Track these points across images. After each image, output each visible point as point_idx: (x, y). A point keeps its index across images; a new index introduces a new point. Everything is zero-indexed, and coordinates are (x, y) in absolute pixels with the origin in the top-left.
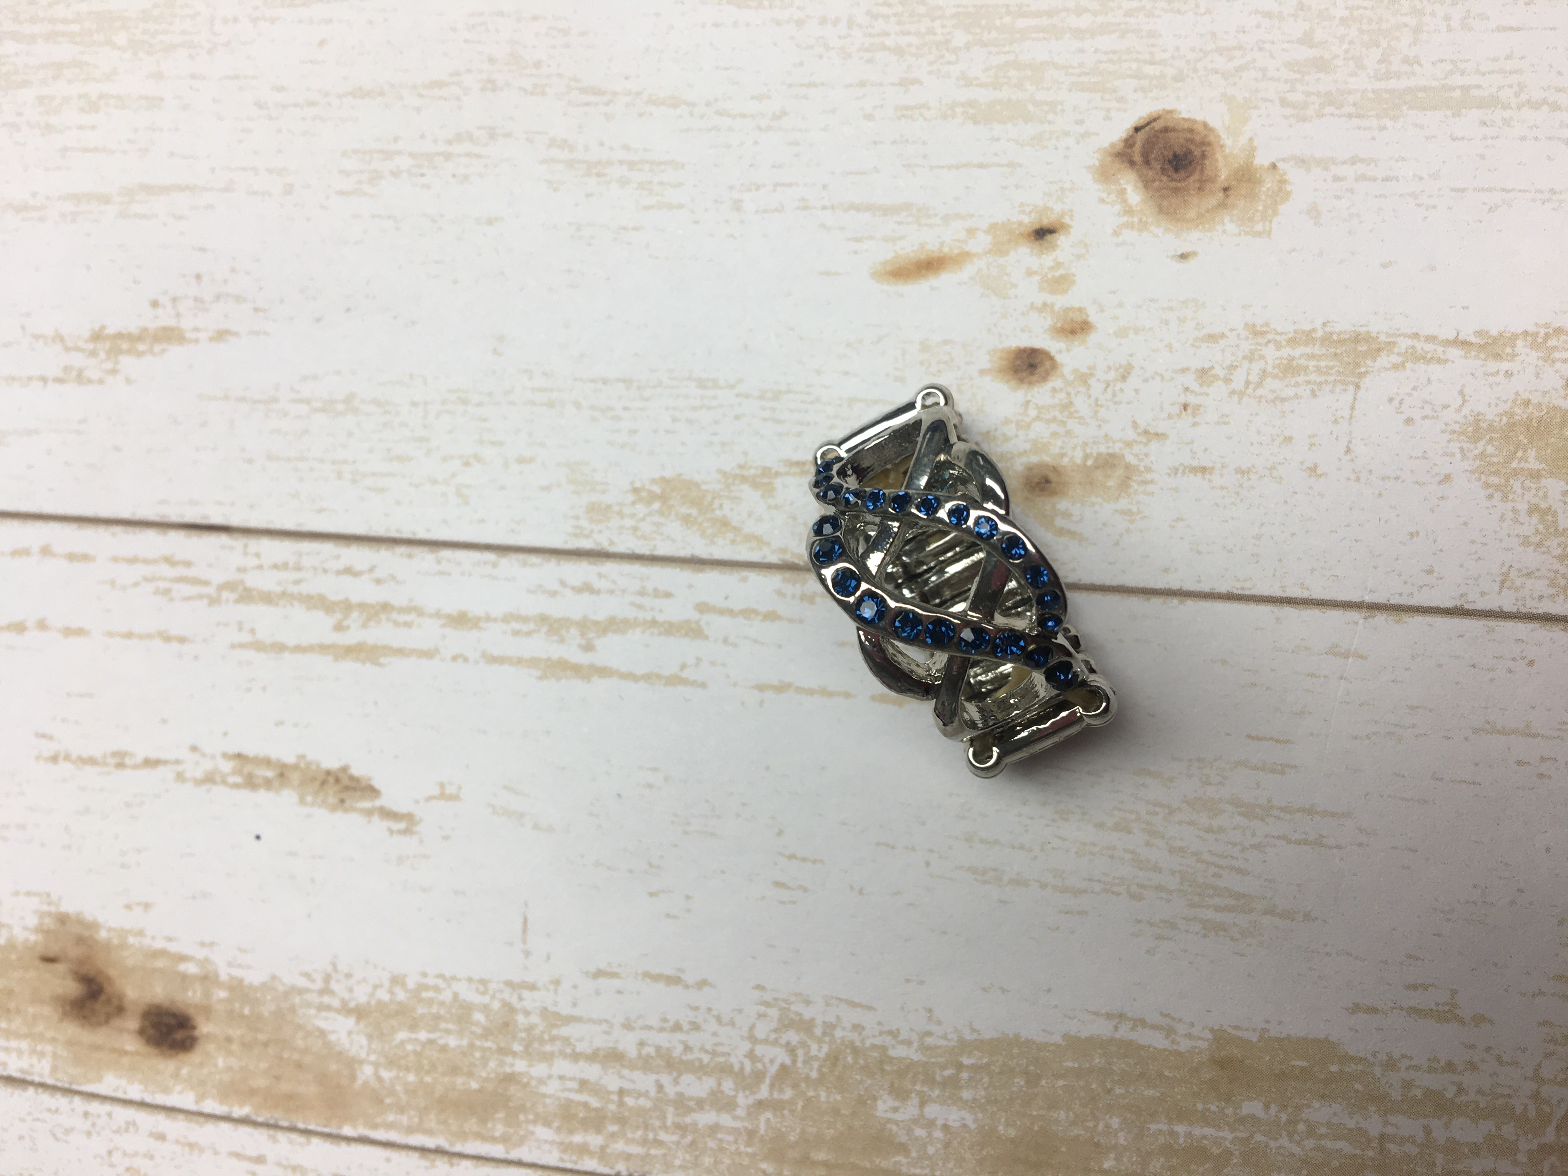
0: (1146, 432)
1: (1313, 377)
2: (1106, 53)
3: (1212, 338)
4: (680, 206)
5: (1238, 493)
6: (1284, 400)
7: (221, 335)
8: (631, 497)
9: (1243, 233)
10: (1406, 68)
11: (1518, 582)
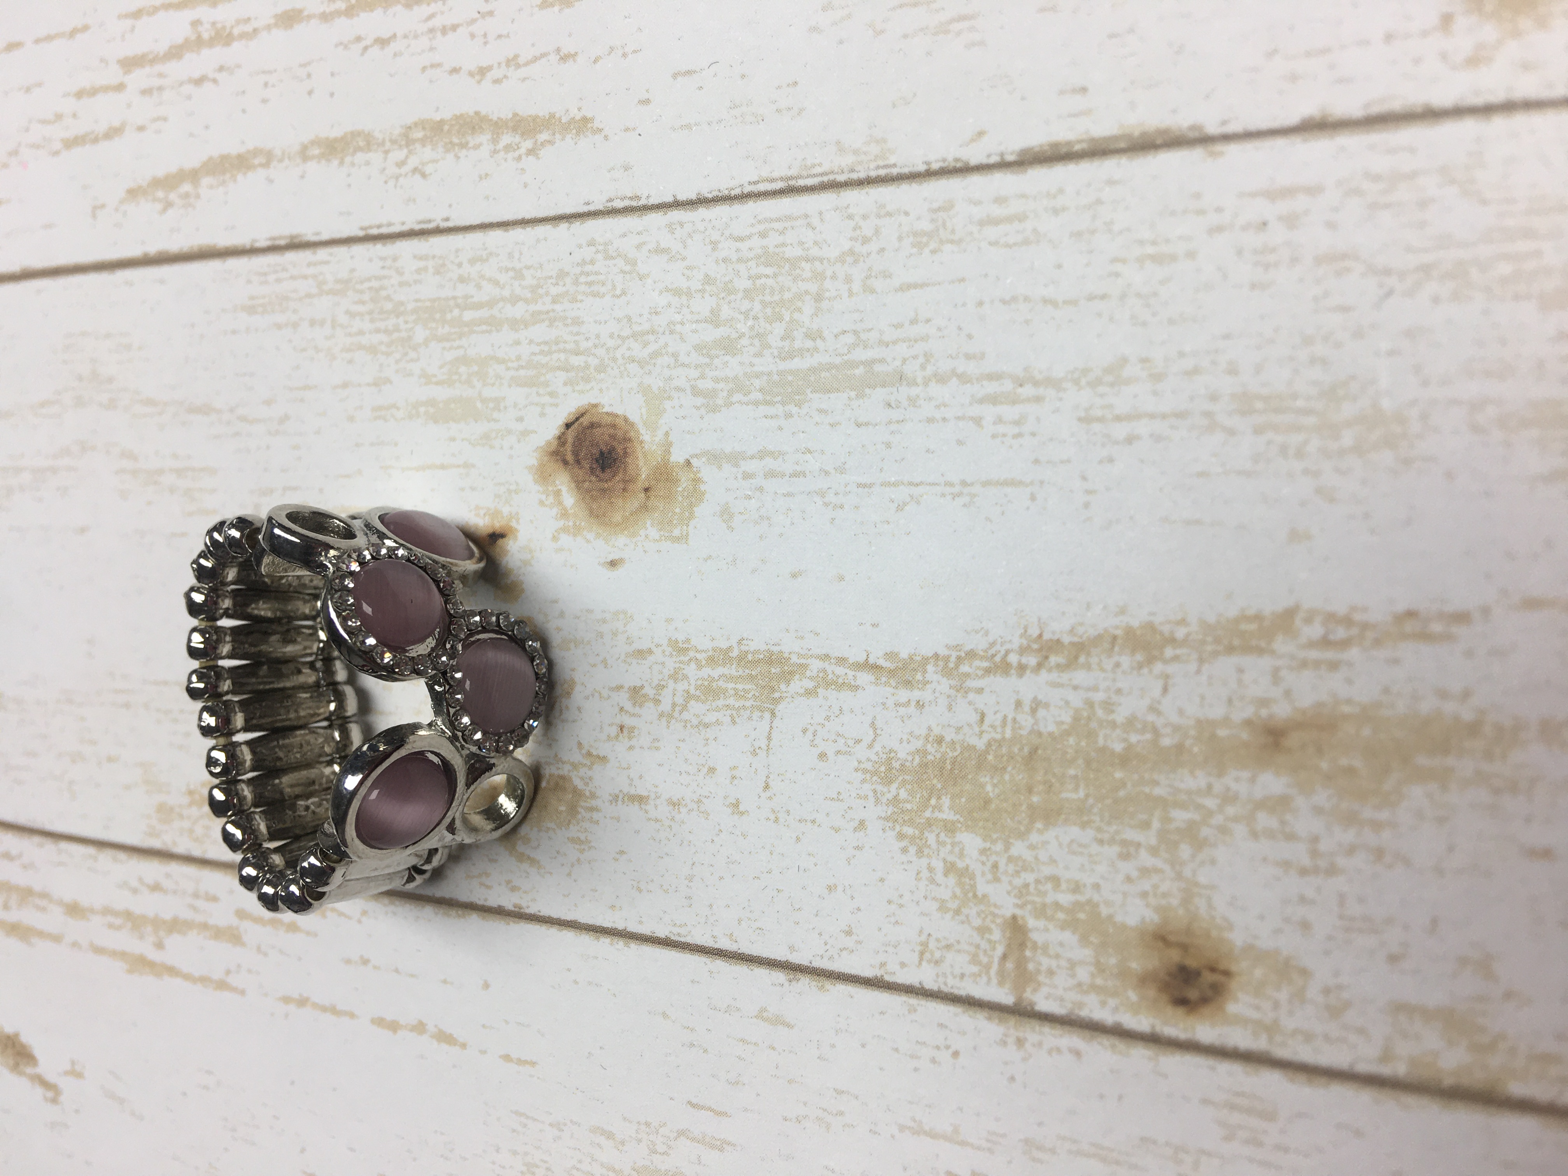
0: (589, 754)
1: (731, 701)
2: (538, 344)
3: (641, 654)
5: (670, 827)
6: (707, 726)
8: (186, 800)
9: (663, 538)
10: (809, 344)
11: (938, 955)
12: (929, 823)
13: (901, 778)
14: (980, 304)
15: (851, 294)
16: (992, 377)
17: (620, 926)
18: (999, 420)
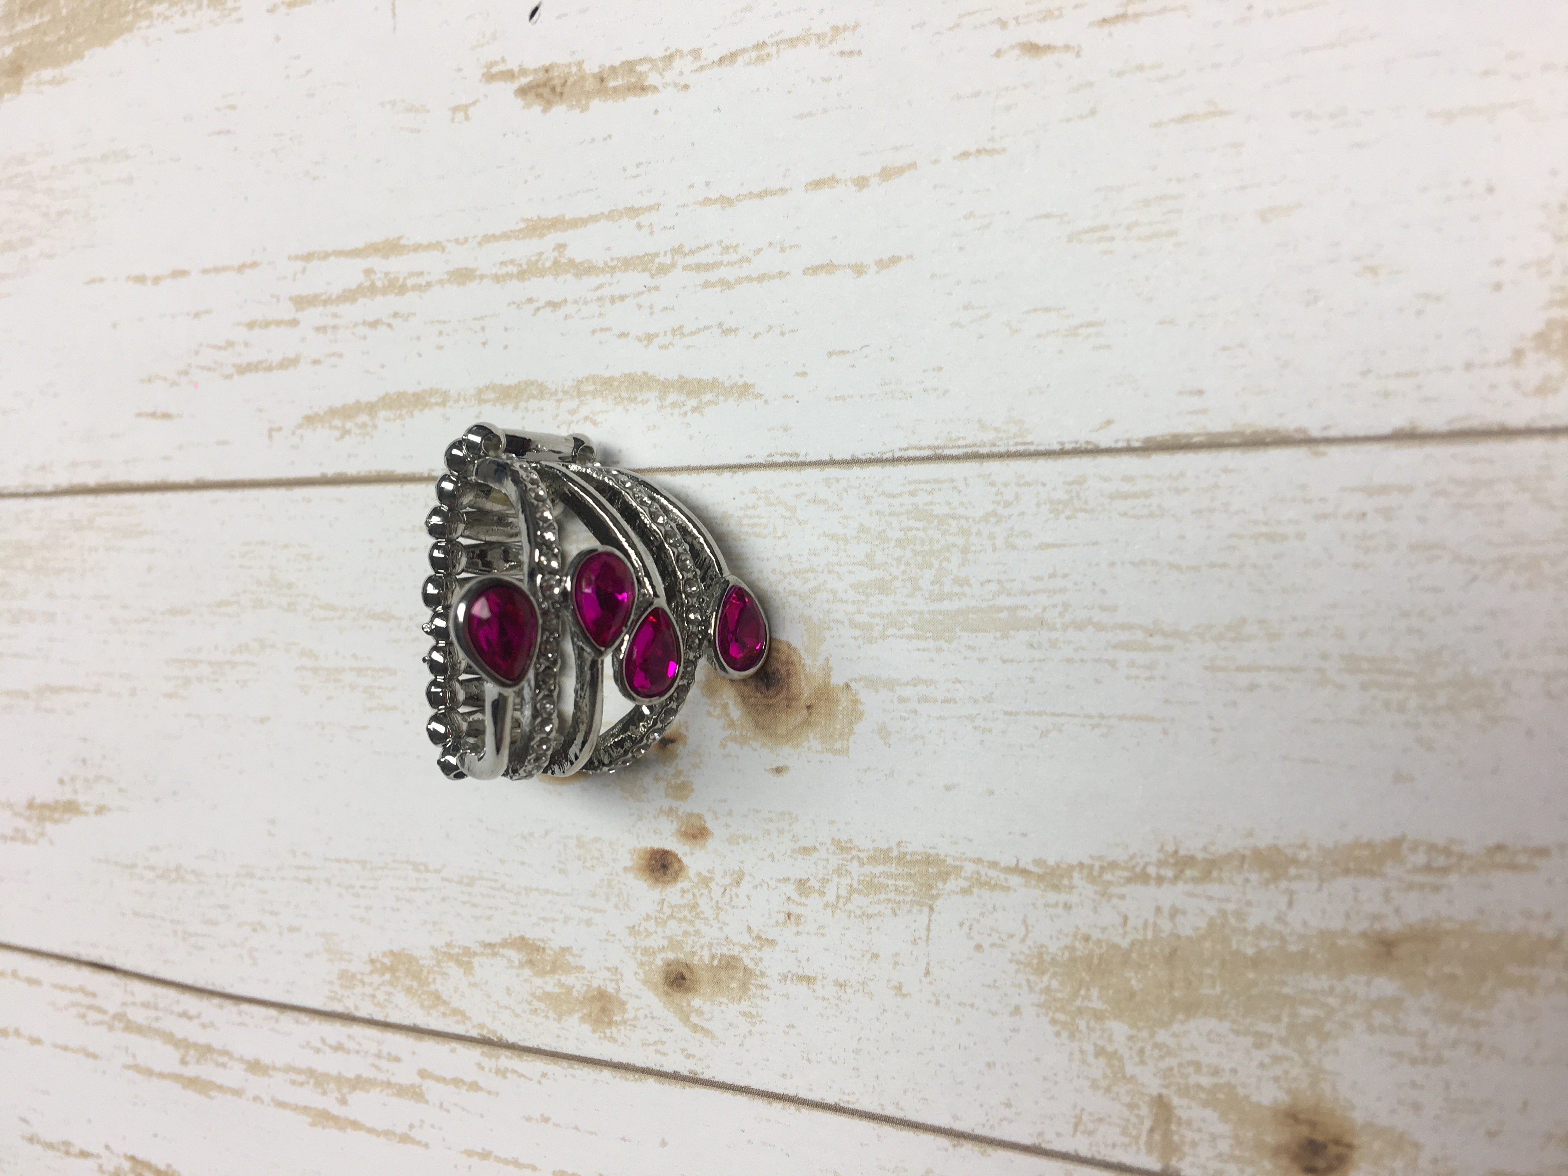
0: (759, 938)
1: (892, 896)
3: (806, 851)
4: (395, 708)
5: (837, 1005)
6: (869, 917)
7: (101, 810)
8: (368, 968)
9: (825, 750)
10: (957, 589)
11: (1091, 1126)
12: (1080, 1011)
13: (1052, 971)
14: (1112, 564)
15: (994, 549)
16: (1124, 627)
17: (792, 1092)
18: (1132, 664)
